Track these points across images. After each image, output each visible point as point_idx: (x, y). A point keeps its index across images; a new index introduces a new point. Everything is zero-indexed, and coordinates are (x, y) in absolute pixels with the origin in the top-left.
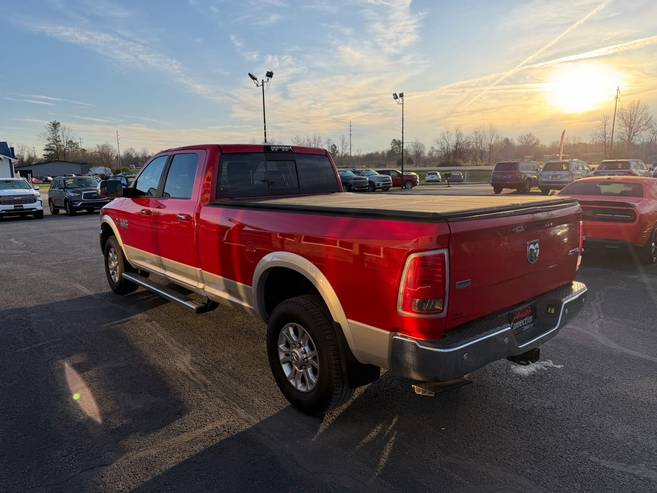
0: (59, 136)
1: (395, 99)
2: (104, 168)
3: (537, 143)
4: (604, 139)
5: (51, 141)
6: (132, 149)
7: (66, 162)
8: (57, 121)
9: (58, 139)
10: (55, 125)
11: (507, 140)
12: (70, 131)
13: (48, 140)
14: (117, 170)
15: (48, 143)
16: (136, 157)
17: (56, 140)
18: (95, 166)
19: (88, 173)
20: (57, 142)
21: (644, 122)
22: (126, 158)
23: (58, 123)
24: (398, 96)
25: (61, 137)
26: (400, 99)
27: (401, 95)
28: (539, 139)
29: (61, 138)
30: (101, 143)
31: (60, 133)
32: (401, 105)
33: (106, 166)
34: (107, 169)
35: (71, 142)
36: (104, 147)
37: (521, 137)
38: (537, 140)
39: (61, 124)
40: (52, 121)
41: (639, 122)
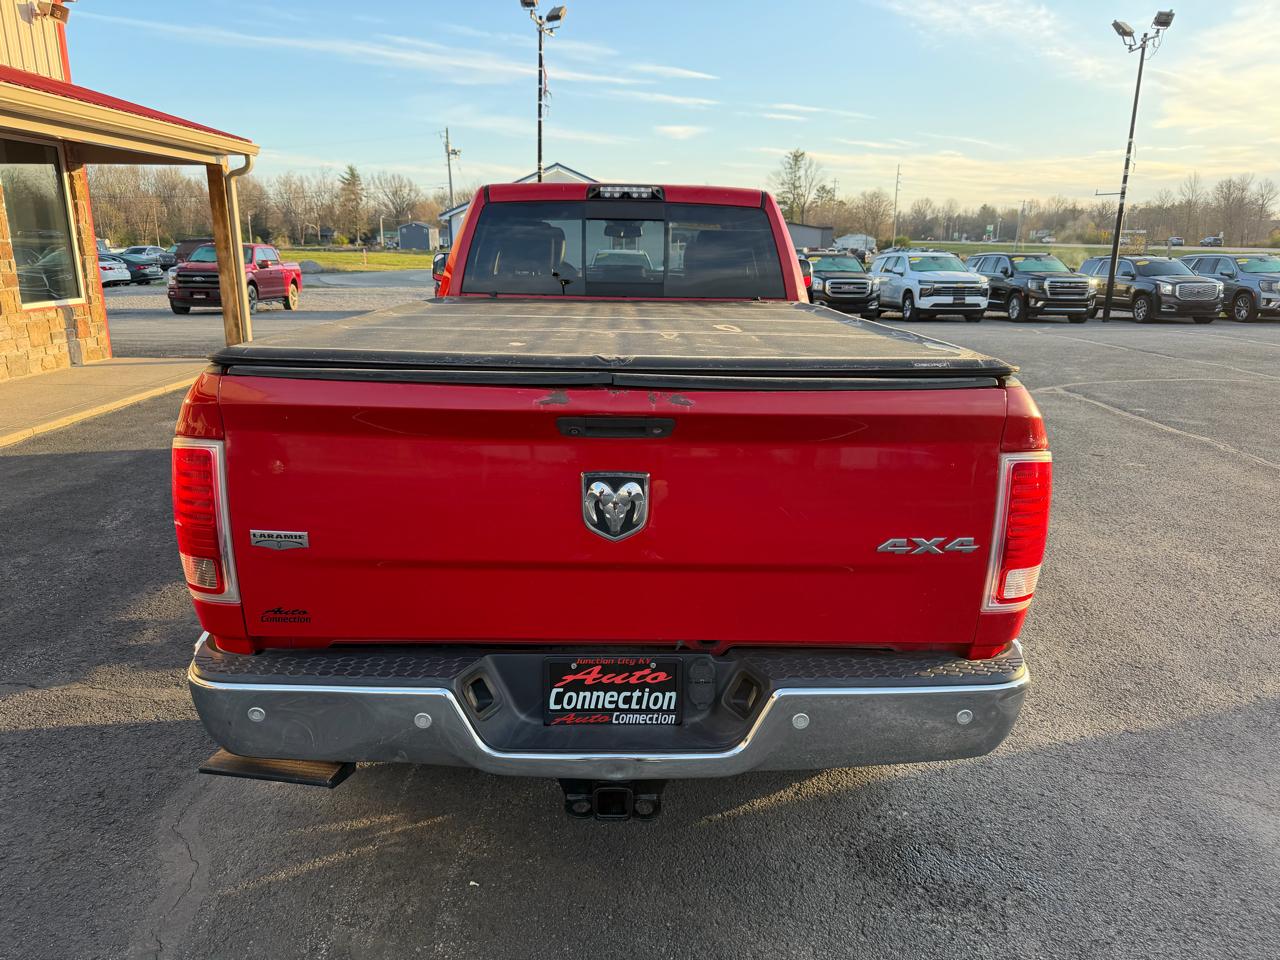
0: (799, 178)
2: (864, 237)
5: (786, 186)
6: (927, 200)
7: (802, 225)
8: (801, 151)
9: (797, 184)
10: (797, 158)
12: (819, 166)
13: (782, 184)
14: (886, 242)
15: (781, 191)
16: (932, 219)
17: (793, 184)
18: (852, 233)
19: (831, 246)
20: (795, 188)
22: (914, 218)
23: (802, 154)
25: (803, 178)
29: (803, 182)
30: (870, 190)
31: (802, 173)
33: (869, 233)
34: (870, 239)
35: (823, 188)
36: (876, 196)
39: (808, 154)
40: (793, 151)
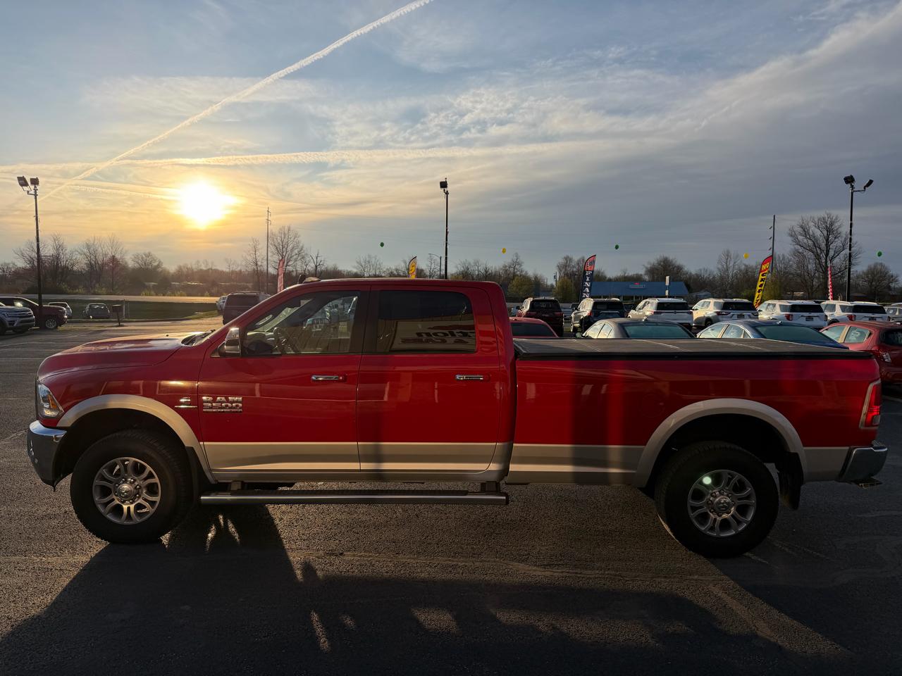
1: (22, 185)
3: (158, 266)
4: (255, 267)
11: (113, 259)
21: (296, 251)
24: (29, 183)
26: (32, 187)
27: (35, 182)
28: (162, 261)
32: (33, 197)
37: (137, 257)
38: (160, 262)
41: (292, 250)
